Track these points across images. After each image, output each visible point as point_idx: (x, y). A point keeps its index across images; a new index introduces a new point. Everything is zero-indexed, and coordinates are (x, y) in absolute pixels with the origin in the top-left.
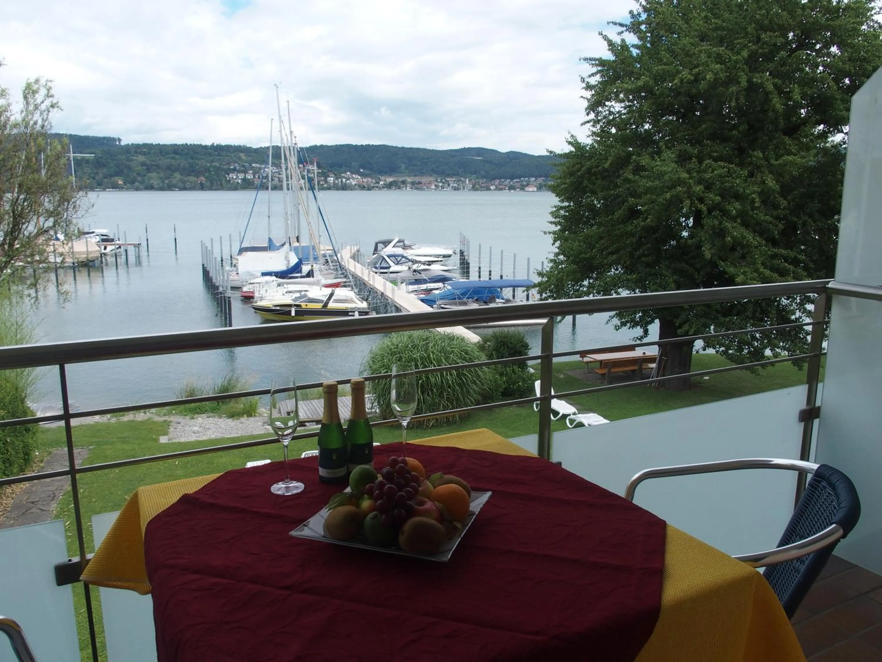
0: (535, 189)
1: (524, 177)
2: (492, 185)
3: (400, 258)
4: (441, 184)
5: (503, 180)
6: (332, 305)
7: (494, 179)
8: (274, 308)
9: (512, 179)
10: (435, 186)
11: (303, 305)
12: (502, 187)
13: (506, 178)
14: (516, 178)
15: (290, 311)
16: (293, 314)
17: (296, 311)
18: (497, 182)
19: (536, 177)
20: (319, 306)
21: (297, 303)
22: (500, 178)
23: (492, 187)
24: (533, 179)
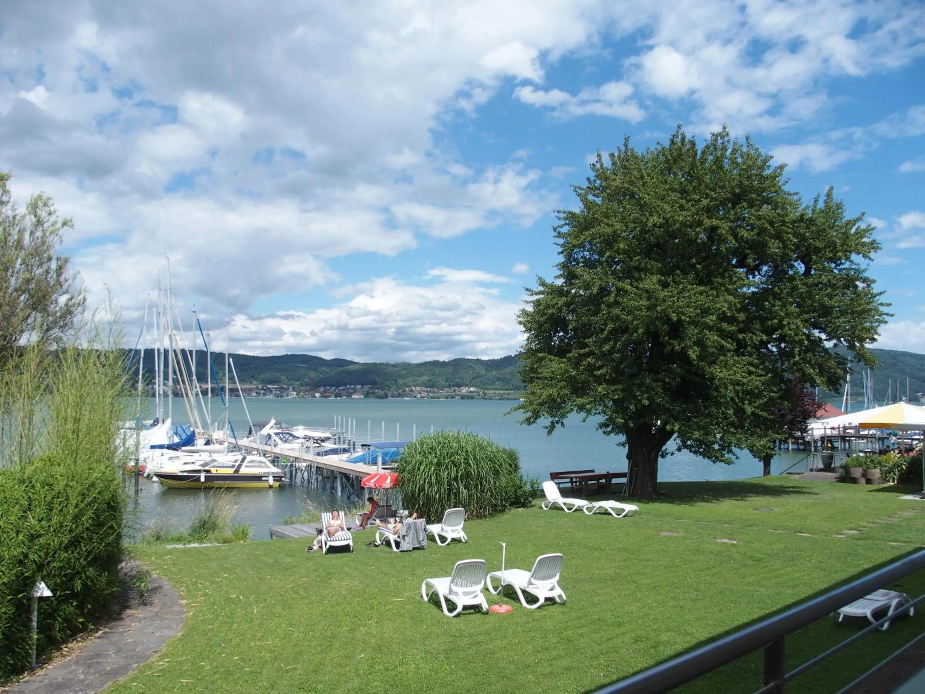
0: (362, 397)
1: (351, 384)
2: (317, 392)
3: (288, 436)
4: (262, 392)
5: (328, 388)
6: (244, 471)
7: (320, 387)
8: (181, 474)
9: (337, 387)
10: (257, 393)
11: (213, 471)
12: (328, 394)
13: (331, 386)
14: (342, 386)
15: (200, 477)
16: (203, 479)
17: (205, 476)
18: (322, 389)
19: (363, 384)
20: (231, 471)
21: (206, 468)
22: (325, 386)
23: (317, 395)
24: (360, 387)
